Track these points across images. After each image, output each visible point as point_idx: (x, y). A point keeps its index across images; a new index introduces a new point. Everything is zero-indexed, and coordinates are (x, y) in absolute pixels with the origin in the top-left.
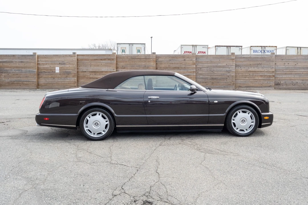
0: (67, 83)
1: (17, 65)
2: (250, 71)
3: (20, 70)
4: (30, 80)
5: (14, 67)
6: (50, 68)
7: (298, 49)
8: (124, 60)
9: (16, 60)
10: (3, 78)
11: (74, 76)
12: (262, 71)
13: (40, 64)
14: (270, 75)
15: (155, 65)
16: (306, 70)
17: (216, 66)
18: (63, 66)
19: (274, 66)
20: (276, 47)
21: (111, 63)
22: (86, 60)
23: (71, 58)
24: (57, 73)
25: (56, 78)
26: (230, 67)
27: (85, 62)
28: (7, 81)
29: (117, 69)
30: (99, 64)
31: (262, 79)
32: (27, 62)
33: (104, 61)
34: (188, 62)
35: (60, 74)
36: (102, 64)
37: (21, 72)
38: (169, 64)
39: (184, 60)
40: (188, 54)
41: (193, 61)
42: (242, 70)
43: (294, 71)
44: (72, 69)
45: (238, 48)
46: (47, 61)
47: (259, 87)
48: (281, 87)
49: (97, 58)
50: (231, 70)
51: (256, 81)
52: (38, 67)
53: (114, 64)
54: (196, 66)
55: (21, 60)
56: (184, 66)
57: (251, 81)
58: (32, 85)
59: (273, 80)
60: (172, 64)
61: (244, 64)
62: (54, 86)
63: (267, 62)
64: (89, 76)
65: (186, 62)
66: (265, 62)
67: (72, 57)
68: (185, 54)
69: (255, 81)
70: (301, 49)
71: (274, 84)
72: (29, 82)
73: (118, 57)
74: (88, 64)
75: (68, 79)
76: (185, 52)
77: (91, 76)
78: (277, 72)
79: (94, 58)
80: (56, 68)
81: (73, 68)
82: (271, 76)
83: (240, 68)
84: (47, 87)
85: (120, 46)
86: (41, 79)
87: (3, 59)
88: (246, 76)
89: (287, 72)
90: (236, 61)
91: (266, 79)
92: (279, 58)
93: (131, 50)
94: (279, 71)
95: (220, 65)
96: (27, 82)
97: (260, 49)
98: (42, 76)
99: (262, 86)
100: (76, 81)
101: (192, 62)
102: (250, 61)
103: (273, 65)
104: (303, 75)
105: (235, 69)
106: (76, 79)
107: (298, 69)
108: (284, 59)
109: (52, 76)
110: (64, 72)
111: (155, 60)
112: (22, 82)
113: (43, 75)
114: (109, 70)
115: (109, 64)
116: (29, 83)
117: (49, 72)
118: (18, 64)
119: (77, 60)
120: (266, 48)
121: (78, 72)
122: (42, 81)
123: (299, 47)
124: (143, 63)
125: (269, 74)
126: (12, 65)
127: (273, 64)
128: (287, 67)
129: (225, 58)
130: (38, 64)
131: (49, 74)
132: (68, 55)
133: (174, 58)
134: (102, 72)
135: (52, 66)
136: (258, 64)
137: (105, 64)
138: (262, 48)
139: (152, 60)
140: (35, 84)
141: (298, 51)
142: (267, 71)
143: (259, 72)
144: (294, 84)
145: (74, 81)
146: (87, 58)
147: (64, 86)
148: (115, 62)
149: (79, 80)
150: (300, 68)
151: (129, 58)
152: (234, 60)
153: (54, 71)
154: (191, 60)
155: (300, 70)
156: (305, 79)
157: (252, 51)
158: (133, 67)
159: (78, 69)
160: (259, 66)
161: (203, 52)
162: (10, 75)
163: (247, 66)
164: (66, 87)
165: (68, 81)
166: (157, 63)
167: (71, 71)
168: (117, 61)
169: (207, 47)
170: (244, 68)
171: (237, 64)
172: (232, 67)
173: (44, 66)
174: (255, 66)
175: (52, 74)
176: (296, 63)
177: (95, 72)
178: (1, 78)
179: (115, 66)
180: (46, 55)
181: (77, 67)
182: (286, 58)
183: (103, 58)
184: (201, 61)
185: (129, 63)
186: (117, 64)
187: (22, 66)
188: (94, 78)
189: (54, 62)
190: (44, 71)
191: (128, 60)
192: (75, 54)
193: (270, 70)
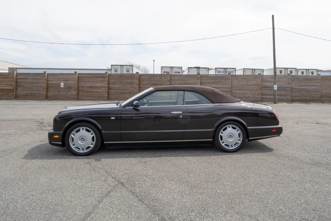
0: (70, 95)
1: (31, 81)
3: (33, 85)
4: (40, 93)
5: (29, 83)
6: (56, 84)
8: (114, 78)
9: (31, 77)
10: (20, 91)
11: (75, 90)
12: (221, 88)
13: (49, 80)
15: (138, 82)
16: (255, 87)
17: (186, 83)
18: (66, 82)
19: (231, 83)
20: (235, 68)
21: (104, 80)
22: (85, 77)
23: (73, 76)
24: (62, 87)
25: (61, 92)
26: (196, 83)
27: (84, 79)
28: (22, 93)
29: (108, 84)
30: (94, 80)
32: (39, 79)
33: (98, 79)
34: (164, 80)
35: (64, 88)
36: (97, 81)
37: (34, 87)
38: (149, 81)
39: (161, 78)
41: (168, 79)
43: (246, 88)
45: (206, 69)
46: (55, 78)
49: (93, 76)
52: (47, 83)
53: (106, 81)
54: (170, 83)
55: (34, 77)
56: (160, 83)
58: (42, 97)
60: (152, 81)
61: (207, 82)
64: (86, 90)
65: (162, 80)
66: (224, 80)
68: (164, 74)
70: (255, 70)
72: (39, 94)
73: (109, 75)
74: (87, 80)
76: (164, 72)
77: (89, 90)
78: (233, 88)
79: (91, 76)
80: (61, 84)
81: (74, 84)
83: (204, 85)
84: (54, 98)
85: (113, 67)
86: (49, 92)
87: (20, 76)
89: (241, 88)
90: (200, 79)
92: (234, 77)
93: (122, 70)
95: (188, 82)
96: (38, 94)
97: (223, 70)
98: (50, 90)
101: (166, 80)
102: (212, 79)
104: (253, 90)
106: (77, 92)
107: (249, 86)
108: (238, 78)
110: (67, 87)
111: (138, 78)
112: (34, 94)
114: (102, 86)
117: (55, 87)
119: (78, 77)
120: (227, 69)
121: (78, 87)
122: (50, 94)
123: (254, 69)
124: (129, 81)
125: (226, 90)
126: (27, 81)
128: (241, 85)
129: (192, 77)
130: (47, 80)
131: (55, 88)
132: (71, 73)
133: (153, 76)
134: (97, 87)
135: (58, 82)
136: (218, 82)
137: (99, 81)
138: (224, 70)
139: (135, 78)
140: (44, 96)
141: (253, 72)
142: (225, 87)
144: (246, 98)
147: (67, 98)
149: (79, 93)
150: (251, 85)
151: (118, 76)
152: (199, 79)
153: (59, 86)
154: (166, 78)
155: (251, 87)
156: (255, 93)
157: (217, 72)
159: (78, 84)
160: (219, 83)
161: (178, 72)
162: (25, 88)
163: (210, 83)
164: (69, 98)
165: (70, 93)
166: (140, 80)
167: (73, 86)
168: (108, 79)
169: (181, 68)
170: (207, 85)
171: (202, 81)
172: (198, 84)
173: (52, 82)
174: (216, 83)
175: (58, 89)
176: (247, 81)
177: (91, 87)
178: (18, 91)
179: (107, 83)
180: (54, 74)
181: (78, 83)
182: (240, 77)
183: (98, 76)
184: (174, 79)
185: (118, 80)
186: (108, 81)
187: (35, 82)
188: (90, 92)
189: (60, 79)
190: (52, 86)
191: (117, 78)
192: (76, 73)
193: (227, 87)
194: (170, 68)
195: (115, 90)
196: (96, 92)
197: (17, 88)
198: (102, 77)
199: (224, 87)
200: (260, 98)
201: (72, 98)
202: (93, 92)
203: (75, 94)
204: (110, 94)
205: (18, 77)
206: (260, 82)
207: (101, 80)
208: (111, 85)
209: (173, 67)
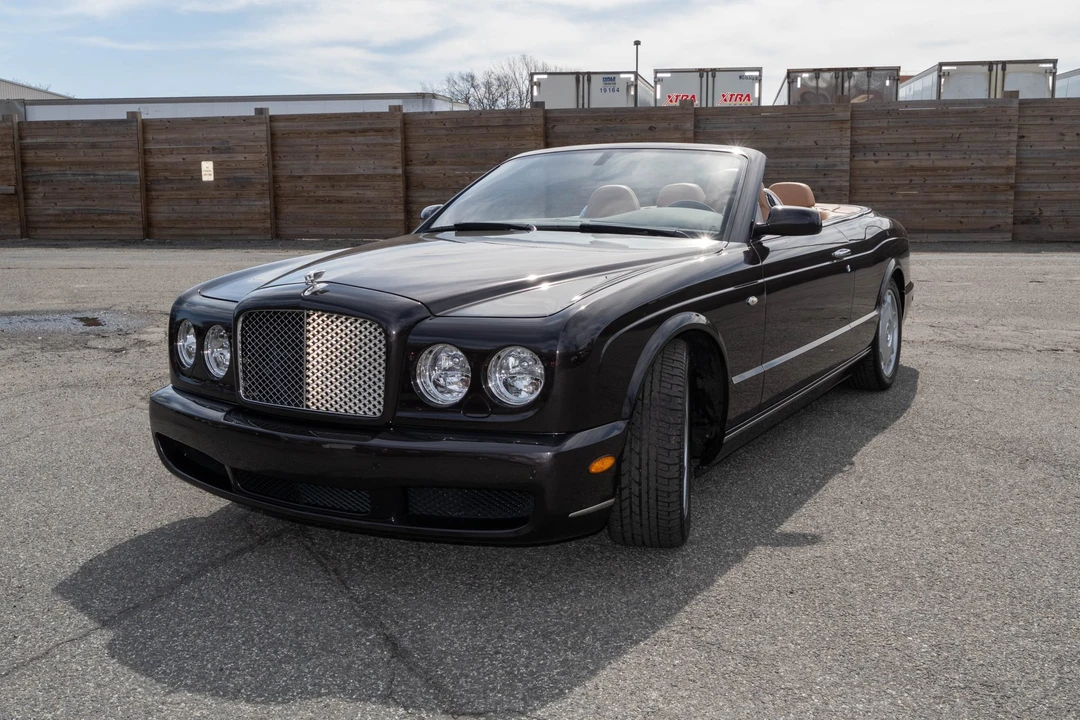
0: (242, 217)
1: (81, 156)
2: (913, 169)
3: (89, 175)
4: (122, 209)
5: (72, 164)
6: (182, 167)
8: (430, 132)
9: (77, 140)
10: (40, 202)
11: (260, 195)
12: (961, 169)
13: (151, 152)
14: (995, 181)
17: (775, 149)
18: (224, 157)
19: (1015, 144)
21: (386, 145)
22: (300, 134)
23: (249, 128)
24: (208, 183)
25: (203, 202)
26: (829, 151)
27: (298, 141)
28: (51, 212)
29: (406, 165)
30: (343, 147)
31: (961, 198)
32: (111, 146)
33: (361, 139)
34: (665, 136)
35: (216, 184)
36: (356, 148)
37: (94, 181)
39: (651, 129)
41: (685, 132)
42: (881, 164)
44: (254, 169)
46: (175, 141)
47: (950, 231)
48: (1042, 231)
49: (335, 128)
50: (835, 165)
51: (938, 206)
52: (145, 164)
53: (396, 148)
55: (90, 140)
57: (916, 206)
58: (128, 225)
59: (1007, 201)
61: (889, 141)
62: (198, 228)
63: (983, 130)
64: (312, 194)
65: (657, 135)
66: (977, 129)
67: (253, 124)
69: (936, 209)
71: (1010, 221)
73: (409, 122)
74: (309, 148)
75: (243, 203)
77: (320, 193)
78: (1028, 171)
79: (325, 128)
80: (204, 165)
81: (256, 165)
82: (1002, 188)
83: (873, 158)
84: (176, 232)
86: (156, 203)
87: (35, 136)
88: (897, 186)
89: (1072, 171)
90: (852, 129)
91: (978, 198)
92: (1036, 113)
94: (1035, 168)
95: (788, 144)
96: (113, 213)
98: (162, 193)
99: (960, 226)
100: (270, 210)
101: (678, 135)
102: (914, 127)
103: (1009, 141)
105: (848, 160)
106: (269, 202)
108: (1059, 117)
109: (191, 195)
110: (228, 179)
111: (541, 130)
112: (99, 215)
113: (163, 190)
114: (380, 171)
115: (378, 148)
117: (180, 181)
118: (82, 153)
119: (273, 134)
121: (275, 179)
122: (162, 211)
124: (499, 145)
125: (989, 181)
126: (65, 156)
127: (1008, 139)
128: (1072, 151)
130: (145, 152)
131: (181, 186)
132: (240, 118)
133: (611, 120)
134: (356, 177)
135: (189, 158)
136: (946, 141)
137: (365, 148)
139: (529, 129)
140: (139, 223)
142: (983, 168)
143: (951, 173)
145: (262, 210)
146: (304, 128)
147: (230, 228)
148: (401, 141)
149: (278, 206)
151: (448, 125)
152: (845, 126)
153: (195, 175)
154: (677, 129)
158: (464, 156)
159: (274, 167)
160: (949, 147)
161: (739, 96)
162: (60, 190)
163: (903, 148)
164: (238, 231)
165: (243, 209)
166: (549, 140)
167: (251, 174)
168: (405, 139)
169: (756, 74)
170: (886, 157)
171: (862, 139)
172: (838, 151)
173: (167, 160)
174: (932, 147)
175: (190, 188)
177: (333, 180)
178: (30, 202)
179: (397, 155)
180: (169, 121)
181: (274, 160)
182: (1071, 113)
183: (358, 127)
184: (714, 130)
185: (449, 144)
186: (406, 148)
187: (95, 159)
188: (329, 201)
189: (195, 144)
190: (166, 178)
191: (446, 133)
192: (262, 113)
193: (995, 164)
194: (701, 76)
195: (437, 189)
196: (355, 202)
197: (30, 187)
198: (378, 131)
199: (979, 164)
201: (254, 229)
202: (340, 202)
203: (266, 214)
205: (28, 141)
207: (374, 145)
208: (418, 169)
209: (714, 71)
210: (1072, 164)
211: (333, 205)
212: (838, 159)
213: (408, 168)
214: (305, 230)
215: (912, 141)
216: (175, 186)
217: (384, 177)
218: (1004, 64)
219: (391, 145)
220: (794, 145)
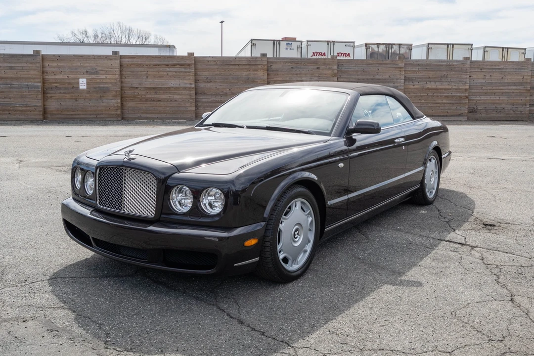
0: (103, 108)
1: (2, 74)
2: (428, 89)
3: (7, 84)
4: (29, 103)
6: (67, 81)
7: (503, 51)
8: (209, 66)
11: (115, 97)
12: (448, 89)
13: (47, 73)
14: (461, 95)
15: (266, 77)
16: (519, 88)
17: (373, 79)
18: (94, 76)
19: (468, 79)
21: (186, 72)
22: (140, 65)
23: (109, 61)
24: (83, 90)
25: (80, 100)
26: (395, 81)
27: (136, 69)
30: (162, 73)
31: (447, 102)
32: (22, 69)
33: (172, 69)
34: (324, 72)
35: (88, 91)
36: (169, 73)
37: (11, 88)
38: (291, 76)
39: (318, 68)
40: (320, 57)
41: (333, 70)
42: (415, 87)
43: (501, 89)
44: (111, 83)
46: (63, 67)
47: (443, 116)
48: (478, 116)
49: (158, 63)
50: (397, 87)
51: (438, 105)
52: (43, 79)
53: (192, 74)
54: (338, 79)
55: (9, 65)
57: (429, 105)
58: (33, 113)
59: (465, 103)
60: (297, 74)
61: (418, 77)
62: (76, 114)
63: (456, 73)
64: (143, 97)
65: (321, 71)
66: (454, 73)
67: (111, 59)
68: (314, 57)
69: (437, 106)
70: (508, 51)
71: (467, 111)
72: (27, 106)
73: (198, 61)
74: (143, 73)
75: (103, 101)
76: (313, 53)
77: (148, 96)
78: (472, 91)
79: (152, 63)
80: (81, 80)
81: (113, 81)
82: (464, 97)
84: (63, 116)
86: (50, 100)
88: (422, 96)
89: (489, 91)
90: (405, 71)
91: (454, 102)
92: (475, 66)
94: (475, 90)
95: (378, 77)
98: (53, 95)
99: (447, 114)
100: (119, 105)
101: (330, 72)
102: (429, 71)
103: (466, 78)
104: (513, 95)
105: (403, 84)
106: (119, 101)
107: (505, 86)
108: (484, 68)
109: (72, 96)
110: (95, 88)
111: (266, 67)
112: (14, 107)
113: (55, 94)
114: (182, 85)
115: (182, 74)
116: (28, 108)
117: (66, 89)
118: (3, 72)
119: (121, 65)
121: (122, 88)
122: (52, 105)
124: (245, 74)
125: (459, 95)
128: (488, 83)
129: (387, 66)
130: (43, 72)
131: (66, 91)
132: (103, 56)
133: (299, 64)
134: (169, 88)
135: (71, 76)
136: (442, 77)
139: (260, 67)
140: (39, 111)
141: (504, 55)
142: (456, 89)
143: (443, 91)
144: (498, 111)
145: (116, 105)
146: (139, 62)
147: (95, 114)
148: (194, 71)
149: (124, 103)
150: (509, 84)
151: (218, 64)
152: (402, 70)
153: (75, 86)
154: (330, 69)
155: (510, 87)
156: (517, 102)
158: (227, 79)
159: (121, 82)
160: (443, 80)
161: (345, 54)
163: (424, 80)
165: (105, 104)
166: (269, 72)
167: (110, 85)
168: (195, 69)
169: (352, 44)
170: (418, 84)
171: (408, 75)
172: (399, 81)
173: (57, 77)
174: (436, 80)
175: (72, 93)
176: (503, 76)
177: (155, 89)
179: (192, 77)
180: (59, 56)
181: (121, 78)
182: (488, 67)
183: (171, 63)
184: (345, 70)
185: (219, 73)
186: (196, 74)
187: (12, 76)
188: (153, 100)
189: (76, 69)
190: (56, 87)
191: (218, 67)
192: (116, 54)
193: (461, 88)
194: (328, 44)
195: (212, 95)
196: (168, 101)
198: (182, 65)
199: (455, 87)
200: (528, 112)
201: (110, 114)
202: (160, 101)
203: (118, 107)
204: (200, 104)
206: (530, 77)
207: (179, 72)
208: (201, 85)
209: (334, 42)
210: (488, 88)
211: (155, 103)
212: (399, 84)
213: (196, 84)
214: (139, 115)
215: (428, 77)
216: (62, 91)
217: (185, 88)
218: (453, 45)
219: (188, 72)
220: (380, 77)
